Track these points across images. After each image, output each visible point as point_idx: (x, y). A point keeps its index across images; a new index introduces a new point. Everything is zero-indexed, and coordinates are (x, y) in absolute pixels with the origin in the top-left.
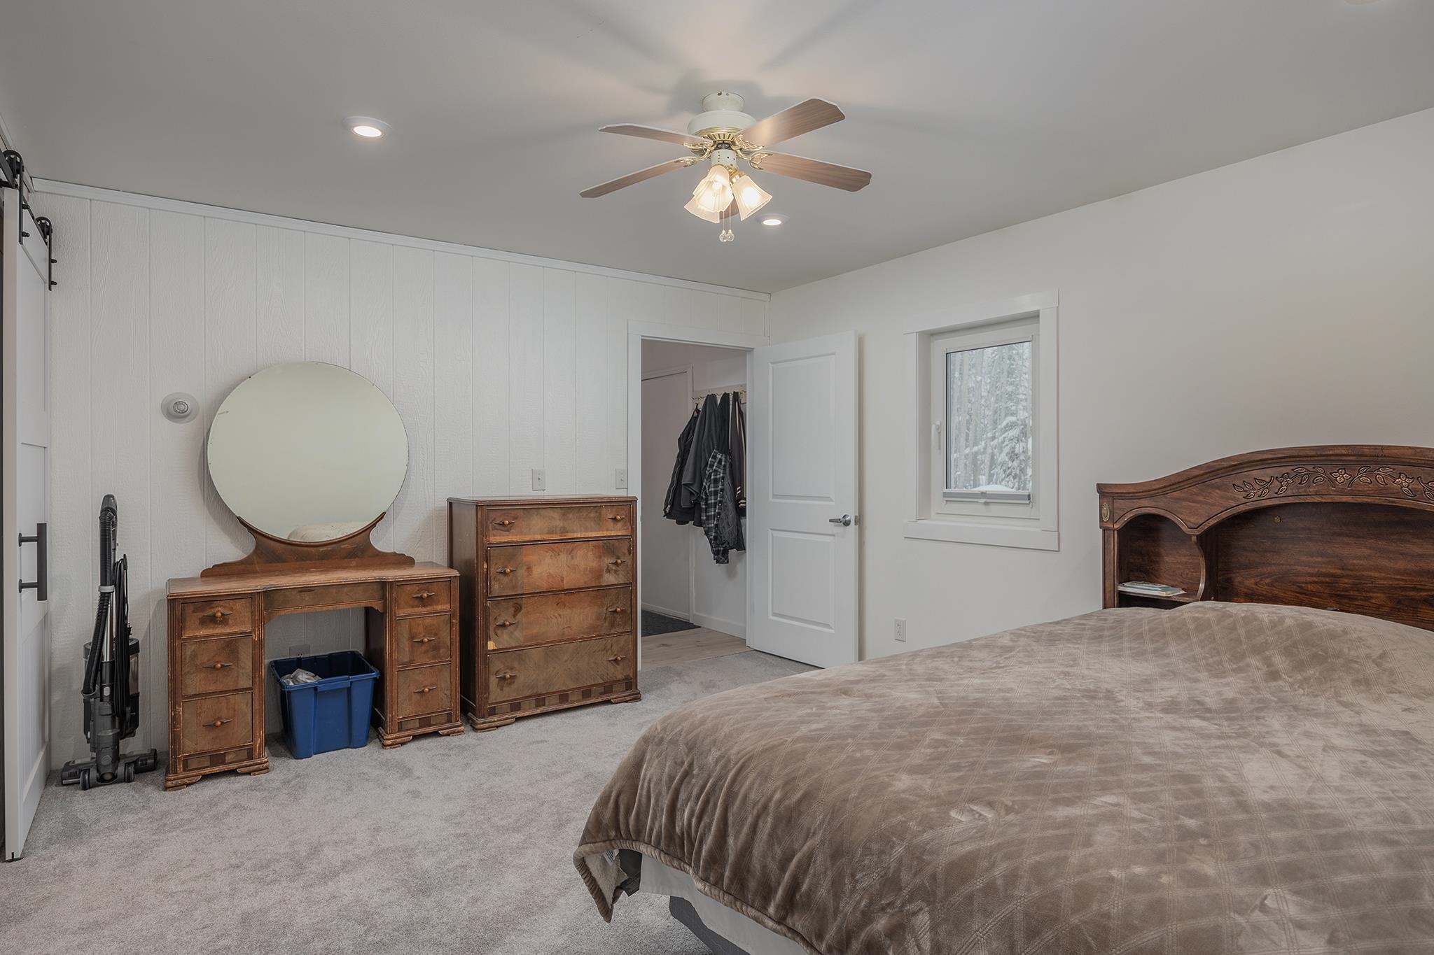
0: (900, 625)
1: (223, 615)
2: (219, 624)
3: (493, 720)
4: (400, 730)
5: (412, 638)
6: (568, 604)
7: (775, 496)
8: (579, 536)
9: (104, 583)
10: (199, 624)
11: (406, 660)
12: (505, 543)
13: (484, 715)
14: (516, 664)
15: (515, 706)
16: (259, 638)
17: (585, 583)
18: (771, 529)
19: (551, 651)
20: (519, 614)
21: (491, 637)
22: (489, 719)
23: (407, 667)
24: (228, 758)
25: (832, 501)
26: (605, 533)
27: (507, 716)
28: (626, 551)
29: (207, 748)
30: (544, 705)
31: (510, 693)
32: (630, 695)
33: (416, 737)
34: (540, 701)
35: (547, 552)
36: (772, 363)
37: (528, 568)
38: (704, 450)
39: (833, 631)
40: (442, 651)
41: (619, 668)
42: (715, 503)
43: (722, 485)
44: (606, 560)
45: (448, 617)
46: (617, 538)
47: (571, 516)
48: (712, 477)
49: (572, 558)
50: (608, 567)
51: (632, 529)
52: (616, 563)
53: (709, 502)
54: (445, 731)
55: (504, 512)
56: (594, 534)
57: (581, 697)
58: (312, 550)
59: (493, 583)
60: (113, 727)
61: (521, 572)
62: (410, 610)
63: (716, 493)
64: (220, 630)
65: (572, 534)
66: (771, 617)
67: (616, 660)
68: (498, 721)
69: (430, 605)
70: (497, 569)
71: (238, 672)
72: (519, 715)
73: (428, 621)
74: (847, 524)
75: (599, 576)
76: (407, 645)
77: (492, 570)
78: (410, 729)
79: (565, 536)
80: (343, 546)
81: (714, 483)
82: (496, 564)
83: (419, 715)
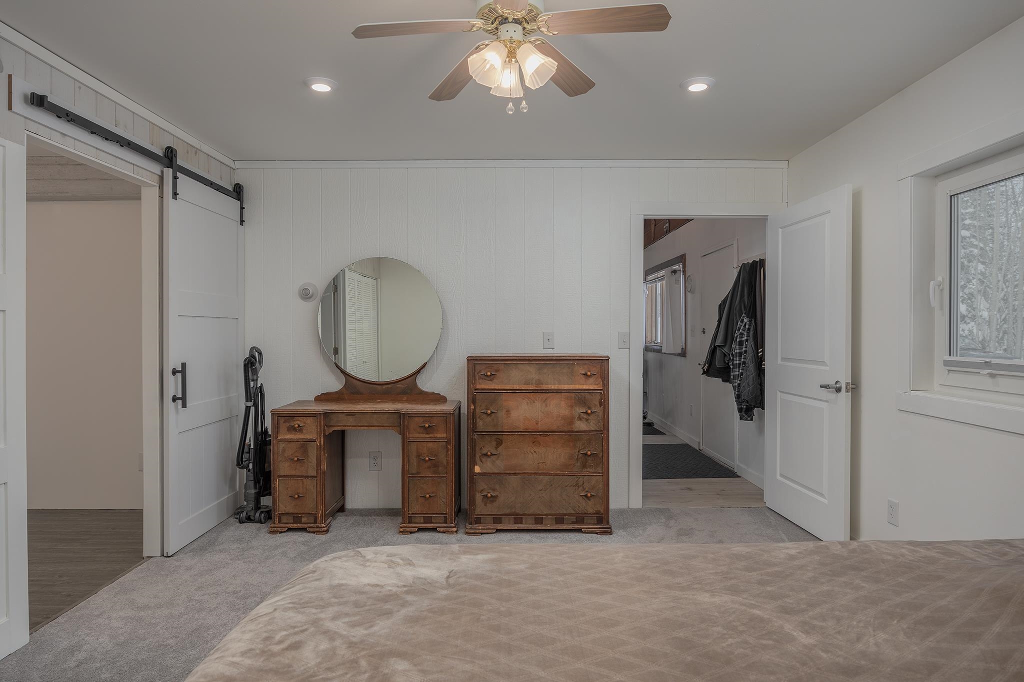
0: (892, 507)
1: (299, 426)
2: (298, 432)
3: (478, 528)
4: (410, 522)
5: (419, 456)
6: (542, 444)
7: (783, 359)
8: (553, 388)
9: (247, 401)
10: (287, 430)
11: (414, 471)
12: (488, 389)
13: (471, 523)
14: (497, 487)
15: (497, 520)
16: (320, 443)
17: (558, 427)
18: (779, 391)
19: (527, 480)
20: (500, 447)
21: (477, 462)
22: (476, 526)
23: (416, 477)
24: (303, 520)
25: (826, 365)
26: (577, 387)
27: (490, 527)
28: (598, 404)
29: (291, 511)
30: (521, 523)
31: (492, 509)
32: (600, 528)
33: (420, 530)
34: (518, 519)
35: (524, 399)
36: (781, 228)
37: (507, 411)
38: (736, 315)
39: (826, 501)
40: (440, 468)
41: (590, 503)
42: (740, 364)
43: (746, 347)
44: (578, 410)
45: (444, 444)
46: (590, 392)
47: (545, 371)
48: (738, 340)
49: (546, 406)
50: (580, 415)
51: (604, 384)
52: (586, 413)
53: (735, 362)
54: (442, 530)
55: (488, 365)
56: (566, 387)
57: (555, 523)
58: (379, 387)
59: (478, 420)
60: (255, 488)
61: (502, 414)
62: (417, 436)
63: (740, 354)
64: (298, 436)
65: (546, 386)
66: (779, 477)
67: (586, 496)
68: (482, 529)
69: (432, 433)
70: (482, 410)
71: (308, 465)
72: (500, 527)
73: (430, 445)
74: (838, 390)
75: (571, 423)
76: (415, 461)
77: (477, 410)
78: (417, 523)
79: (540, 387)
80: (398, 386)
81: (739, 345)
82: (481, 406)
83: (424, 514)
